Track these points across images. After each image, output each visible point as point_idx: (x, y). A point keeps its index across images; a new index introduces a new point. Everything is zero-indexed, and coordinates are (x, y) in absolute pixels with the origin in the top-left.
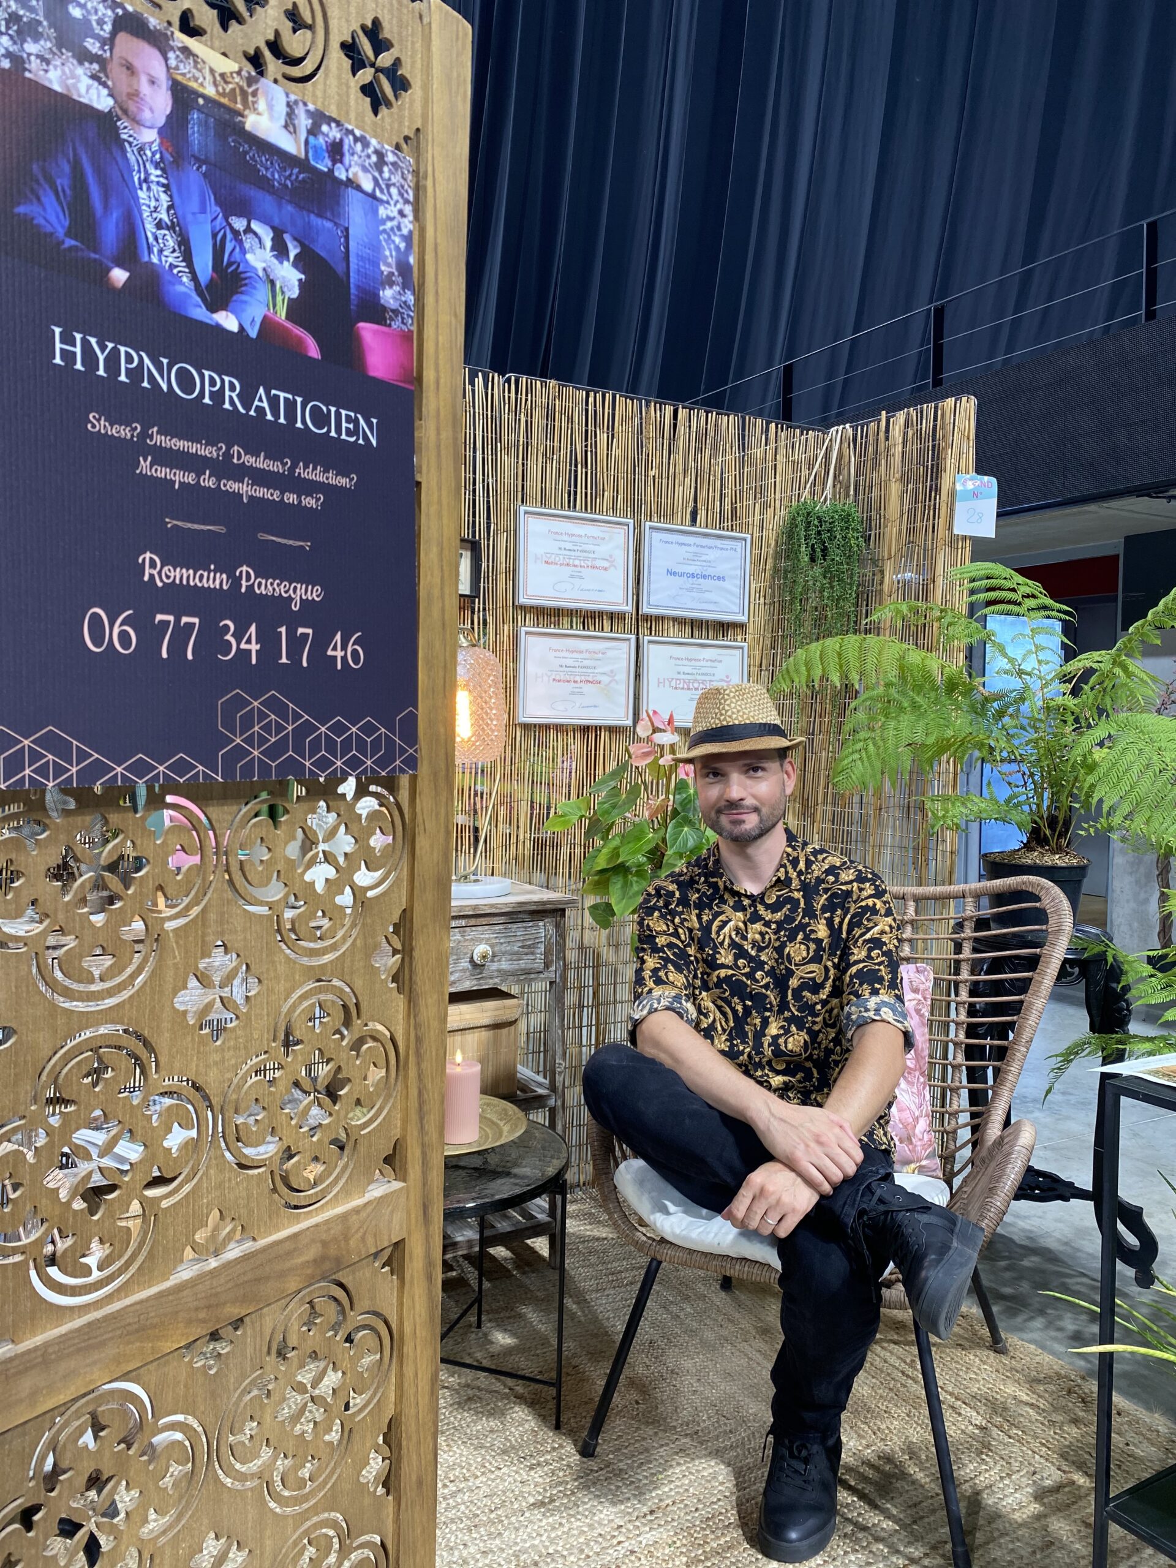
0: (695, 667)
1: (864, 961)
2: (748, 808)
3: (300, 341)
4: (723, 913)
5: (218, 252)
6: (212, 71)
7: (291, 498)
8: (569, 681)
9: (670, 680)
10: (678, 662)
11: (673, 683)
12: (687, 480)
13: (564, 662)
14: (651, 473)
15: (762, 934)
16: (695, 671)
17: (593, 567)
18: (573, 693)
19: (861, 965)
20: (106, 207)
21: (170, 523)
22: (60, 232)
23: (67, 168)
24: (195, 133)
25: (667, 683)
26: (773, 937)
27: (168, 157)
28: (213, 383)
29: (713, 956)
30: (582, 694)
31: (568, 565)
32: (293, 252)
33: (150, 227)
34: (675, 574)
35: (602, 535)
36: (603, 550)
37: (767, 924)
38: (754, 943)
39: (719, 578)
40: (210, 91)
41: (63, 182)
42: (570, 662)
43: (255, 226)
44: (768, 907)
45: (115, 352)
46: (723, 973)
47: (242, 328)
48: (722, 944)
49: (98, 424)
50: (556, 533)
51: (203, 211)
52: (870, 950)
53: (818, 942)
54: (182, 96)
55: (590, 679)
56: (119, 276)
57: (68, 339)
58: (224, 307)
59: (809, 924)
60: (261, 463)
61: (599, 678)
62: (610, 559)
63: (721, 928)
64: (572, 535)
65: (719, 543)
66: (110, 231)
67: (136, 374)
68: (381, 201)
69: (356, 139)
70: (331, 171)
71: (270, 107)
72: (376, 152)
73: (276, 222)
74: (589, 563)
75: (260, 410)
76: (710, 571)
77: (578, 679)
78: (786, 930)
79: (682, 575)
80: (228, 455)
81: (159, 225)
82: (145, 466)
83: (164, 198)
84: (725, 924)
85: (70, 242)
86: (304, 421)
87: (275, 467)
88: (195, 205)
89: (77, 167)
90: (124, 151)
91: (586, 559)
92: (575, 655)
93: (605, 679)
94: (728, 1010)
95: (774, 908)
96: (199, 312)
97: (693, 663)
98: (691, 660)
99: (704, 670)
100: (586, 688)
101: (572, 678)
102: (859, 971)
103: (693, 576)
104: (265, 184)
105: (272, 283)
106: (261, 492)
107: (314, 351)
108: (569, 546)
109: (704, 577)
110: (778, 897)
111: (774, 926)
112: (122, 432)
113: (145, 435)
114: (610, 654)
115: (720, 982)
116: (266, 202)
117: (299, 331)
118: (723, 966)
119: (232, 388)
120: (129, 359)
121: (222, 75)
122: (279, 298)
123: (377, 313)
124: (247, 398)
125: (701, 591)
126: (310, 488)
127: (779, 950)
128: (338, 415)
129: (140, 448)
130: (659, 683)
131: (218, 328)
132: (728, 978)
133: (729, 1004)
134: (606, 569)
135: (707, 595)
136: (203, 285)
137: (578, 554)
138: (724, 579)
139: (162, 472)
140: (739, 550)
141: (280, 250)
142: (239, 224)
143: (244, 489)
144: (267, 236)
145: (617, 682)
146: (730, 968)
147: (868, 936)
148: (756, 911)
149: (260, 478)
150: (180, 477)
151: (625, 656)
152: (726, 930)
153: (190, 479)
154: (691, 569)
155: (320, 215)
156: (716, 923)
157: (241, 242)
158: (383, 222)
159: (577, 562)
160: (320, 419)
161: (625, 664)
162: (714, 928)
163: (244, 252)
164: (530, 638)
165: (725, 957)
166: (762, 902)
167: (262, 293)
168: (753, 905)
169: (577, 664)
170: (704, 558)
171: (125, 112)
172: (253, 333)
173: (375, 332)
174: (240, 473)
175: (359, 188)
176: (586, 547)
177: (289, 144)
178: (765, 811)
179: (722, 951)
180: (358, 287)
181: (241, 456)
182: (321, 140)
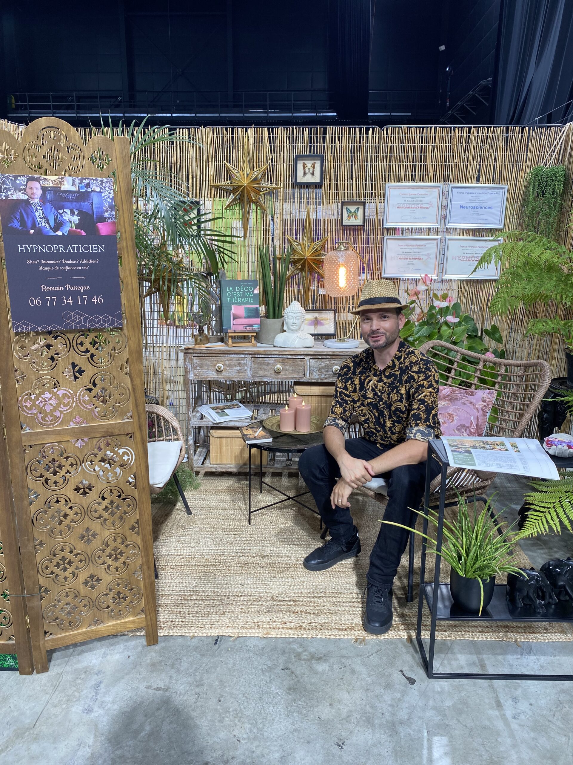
0: (473, 250)
1: (416, 409)
2: (380, 333)
3: (80, 232)
4: (369, 376)
5: (56, 219)
6: (51, 181)
7: (79, 268)
8: (407, 259)
9: (459, 257)
10: (464, 248)
11: (461, 258)
12: (475, 162)
13: (405, 251)
14: (455, 161)
15: (383, 387)
16: (473, 252)
17: (421, 208)
18: (408, 264)
19: (415, 411)
20: (28, 218)
21: (48, 278)
22: (18, 227)
23: (19, 214)
24: (48, 196)
25: (457, 258)
26: (387, 389)
27: (42, 203)
28: (56, 247)
29: (365, 394)
30: (413, 264)
31: (409, 208)
32: (76, 213)
33: (38, 219)
34: (464, 207)
35: (427, 193)
36: (427, 199)
37: (385, 384)
38: (380, 391)
39: (489, 208)
40: (51, 185)
41: (18, 217)
42: (408, 251)
43: (65, 210)
44: (386, 377)
45: (32, 247)
46: (369, 401)
47: (63, 234)
48: (368, 389)
49: (30, 262)
50: (403, 194)
51: (51, 211)
52: (420, 404)
53: (402, 395)
54: (44, 189)
55: (417, 257)
56: (32, 231)
57: (22, 247)
58: (58, 231)
59: (399, 386)
60: (71, 262)
61: (421, 257)
62: (430, 204)
63: (369, 382)
64: (411, 194)
65: (490, 191)
66: (29, 223)
67: (37, 250)
68: (103, 192)
69: (94, 180)
70: (86, 191)
71: (68, 182)
72: (100, 181)
73: (71, 208)
74: (419, 206)
75: (70, 251)
76: (484, 205)
77: (411, 257)
78: (391, 387)
79: (469, 207)
80: (61, 262)
81: (41, 218)
82: (41, 268)
83: (42, 212)
84: (370, 381)
85: (21, 228)
86: (82, 250)
87: (75, 262)
88: (49, 211)
89: (21, 213)
90: (31, 206)
91: (418, 204)
92: (410, 247)
93: (425, 258)
94: (372, 415)
95: (388, 377)
96: (52, 234)
97: (472, 248)
98: (471, 247)
99: (477, 252)
100: (415, 261)
101: (408, 257)
102: (414, 414)
103: (474, 208)
104: (68, 200)
105: (71, 222)
106: (70, 268)
107: (84, 234)
108: (410, 199)
109: (481, 208)
110: (390, 373)
111: (387, 384)
112: (36, 262)
113: (40, 262)
114: (427, 246)
115: (368, 404)
116: (68, 204)
117: (78, 230)
118: (369, 398)
119: (61, 247)
120: (35, 247)
121: (54, 181)
122: (73, 224)
123: (103, 220)
124: (65, 249)
125: (479, 215)
126: (85, 265)
127: (389, 394)
128: (92, 247)
129: (40, 264)
130: (453, 258)
131: (57, 235)
132: (371, 403)
133: (372, 412)
134: (428, 208)
135: (481, 217)
136: (52, 227)
137: (414, 202)
138: (491, 208)
139: (45, 269)
140: (501, 193)
141: (73, 213)
142: (61, 211)
143: (66, 268)
144: (68, 211)
145: (431, 258)
146: (372, 399)
147: (419, 398)
148: (381, 378)
149: (70, 265)
150: (49, 269)
151: (435, 247)
152: (370, 384)
153: (52, 269)
154: (473, 205)
155: (84, 202)
156: (367, 380)
157: (62, 215)
158: (104, 197)
159: (413, 206)
160: (86, 248)
161: (435, 250)
162: (366, 383)
163: (63, 217)
164: (389, 241)
165: (370, 395)
166: (384, 374)
167: (69, 224)
168: (380, 374)
169: (411, 251)
170: (481, 199)
171: (31, 198)
172: (66, 234)
173: (102, 225)
174: (65, 265)
175: (95, 191)
176: (418, 199)
177: (73, 189)
178: (388, 334)
179: (369, 392)
180: (96, 215)
181: (64, 261)
182: (83, 184)
